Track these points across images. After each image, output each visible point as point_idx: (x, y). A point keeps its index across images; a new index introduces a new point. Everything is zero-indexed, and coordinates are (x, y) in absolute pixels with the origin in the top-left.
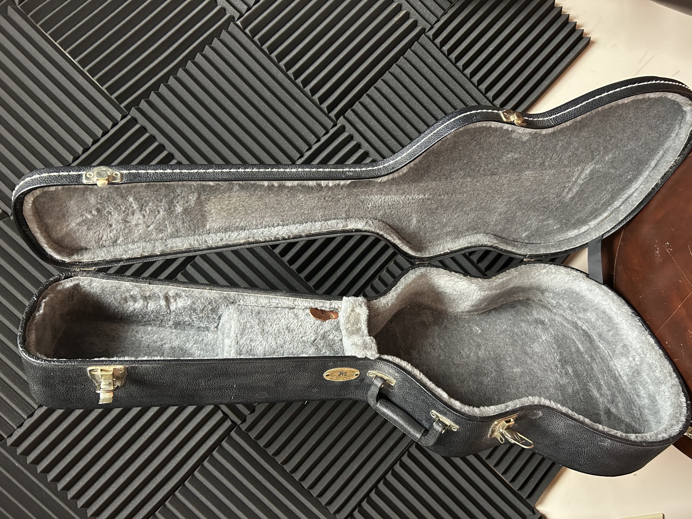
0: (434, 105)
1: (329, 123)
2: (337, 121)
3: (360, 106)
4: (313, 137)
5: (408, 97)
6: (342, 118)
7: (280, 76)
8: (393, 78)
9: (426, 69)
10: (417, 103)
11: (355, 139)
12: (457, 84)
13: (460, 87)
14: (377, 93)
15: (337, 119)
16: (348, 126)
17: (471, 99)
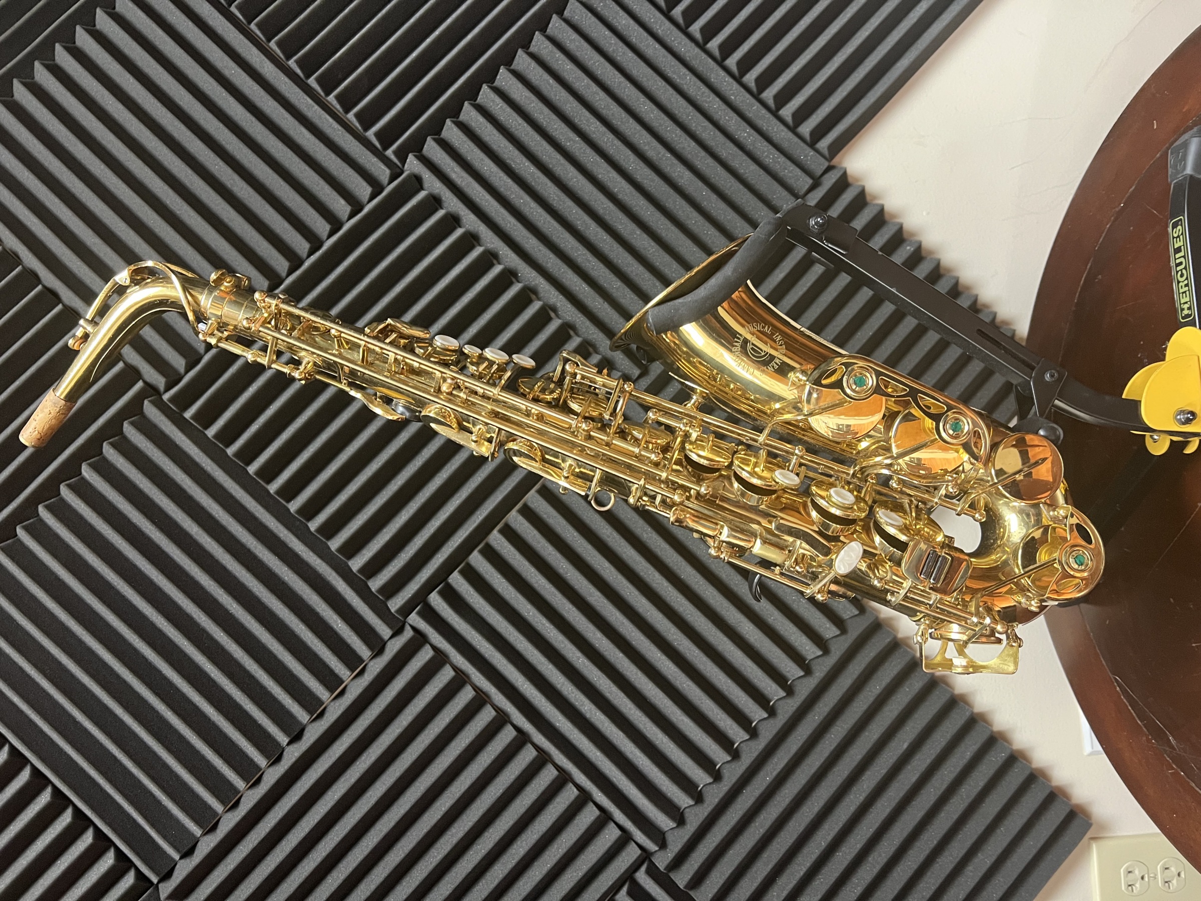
0: (631, 120)
1: (382, 172)
2: (404, 166)
3: (455, 129)
4: (343, 202)
5: (570, 106)
6: (411, 157)
7: (268, 69)
8: (533, 64)
9: (614, 40)
10: (593, 120)
11: (445, 205)
12: (688, 72)
13: (694, 79)
14: (498, 100)
15: (404, 162)
16: (427, 176)
17: (724, 107)
